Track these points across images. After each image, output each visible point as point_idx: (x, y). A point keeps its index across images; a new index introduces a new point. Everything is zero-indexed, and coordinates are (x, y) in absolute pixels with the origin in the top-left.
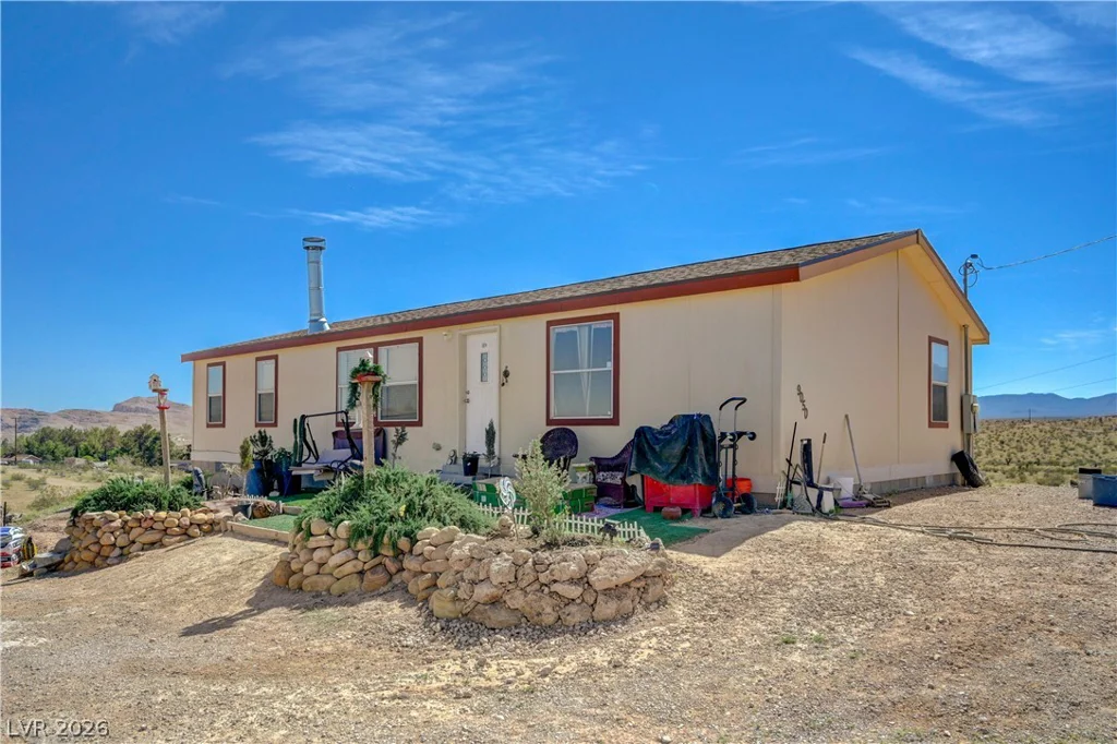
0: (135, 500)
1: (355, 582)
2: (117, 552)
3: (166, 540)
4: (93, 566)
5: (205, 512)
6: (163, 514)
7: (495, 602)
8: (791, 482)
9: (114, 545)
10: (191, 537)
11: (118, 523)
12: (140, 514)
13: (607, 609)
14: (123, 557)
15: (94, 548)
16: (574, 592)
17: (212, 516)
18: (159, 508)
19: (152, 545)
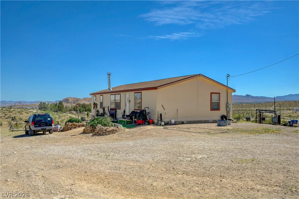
0: (73, 121)
1: (90, 131)
2: (70, 129)
3: (76, 127)
4: (67, 131)
5: (82, 123)
6: (76, 123)
7: (98, 132)
8: (158, 120)
9: (70, 128)
10: (80, 127)
11: (70, 124)
12: (73, 123)
13: (107, 133)
14: (71, 129)
15: (67, 128)
16: (105, 131)
17: (83, 124)
18: (76, 122)
19: (75, 128)
